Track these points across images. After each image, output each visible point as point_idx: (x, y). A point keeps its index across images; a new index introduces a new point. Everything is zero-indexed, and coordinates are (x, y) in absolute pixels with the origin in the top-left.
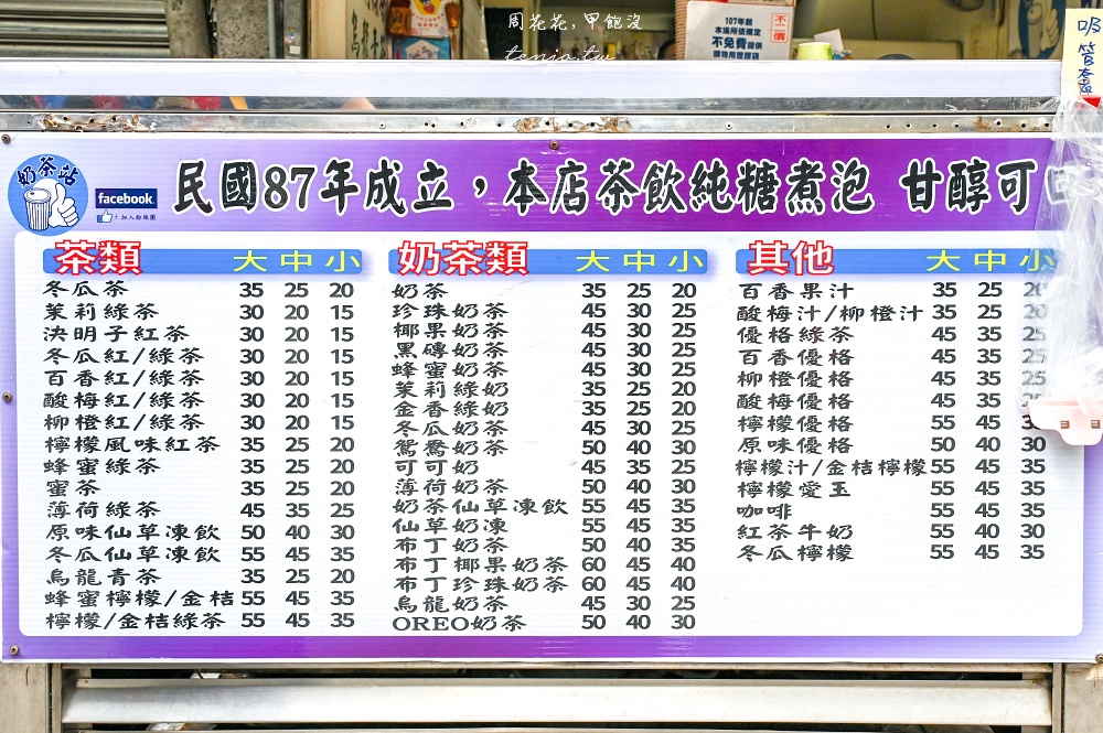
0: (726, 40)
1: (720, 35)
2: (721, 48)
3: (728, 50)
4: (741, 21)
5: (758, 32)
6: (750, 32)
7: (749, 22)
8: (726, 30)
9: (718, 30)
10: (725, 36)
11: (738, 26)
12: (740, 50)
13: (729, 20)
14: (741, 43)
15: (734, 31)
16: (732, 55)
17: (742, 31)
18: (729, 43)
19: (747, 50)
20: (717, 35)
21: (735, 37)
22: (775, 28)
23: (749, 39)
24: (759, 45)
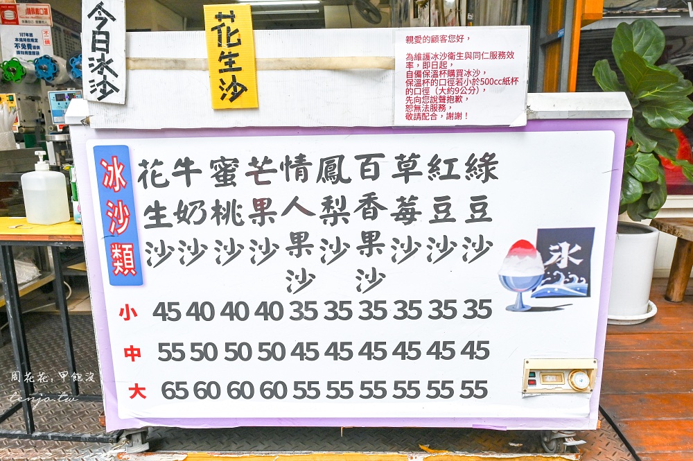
0: (22, 45)
1: (18, 42)
2: (20, 49)
3: (24, 50)
4: (27, 35)
5: (36, 40)
6: (32, 40)
7: (31, 35)
8: (21, 40)
9: (17, 40)
10: (21, 43)
11: (26, 37)
12: (30, 50)
13: (21, 34)
14: (29, 46)
15: (25, 40)
16: (26, 53)
17: (28, 40)
18: (24, 46)
19: (33, 50)
20: (16, 42)
21: (26, 43)
22: (44, 38)
23: (33, 44)
24: (38, 47)
